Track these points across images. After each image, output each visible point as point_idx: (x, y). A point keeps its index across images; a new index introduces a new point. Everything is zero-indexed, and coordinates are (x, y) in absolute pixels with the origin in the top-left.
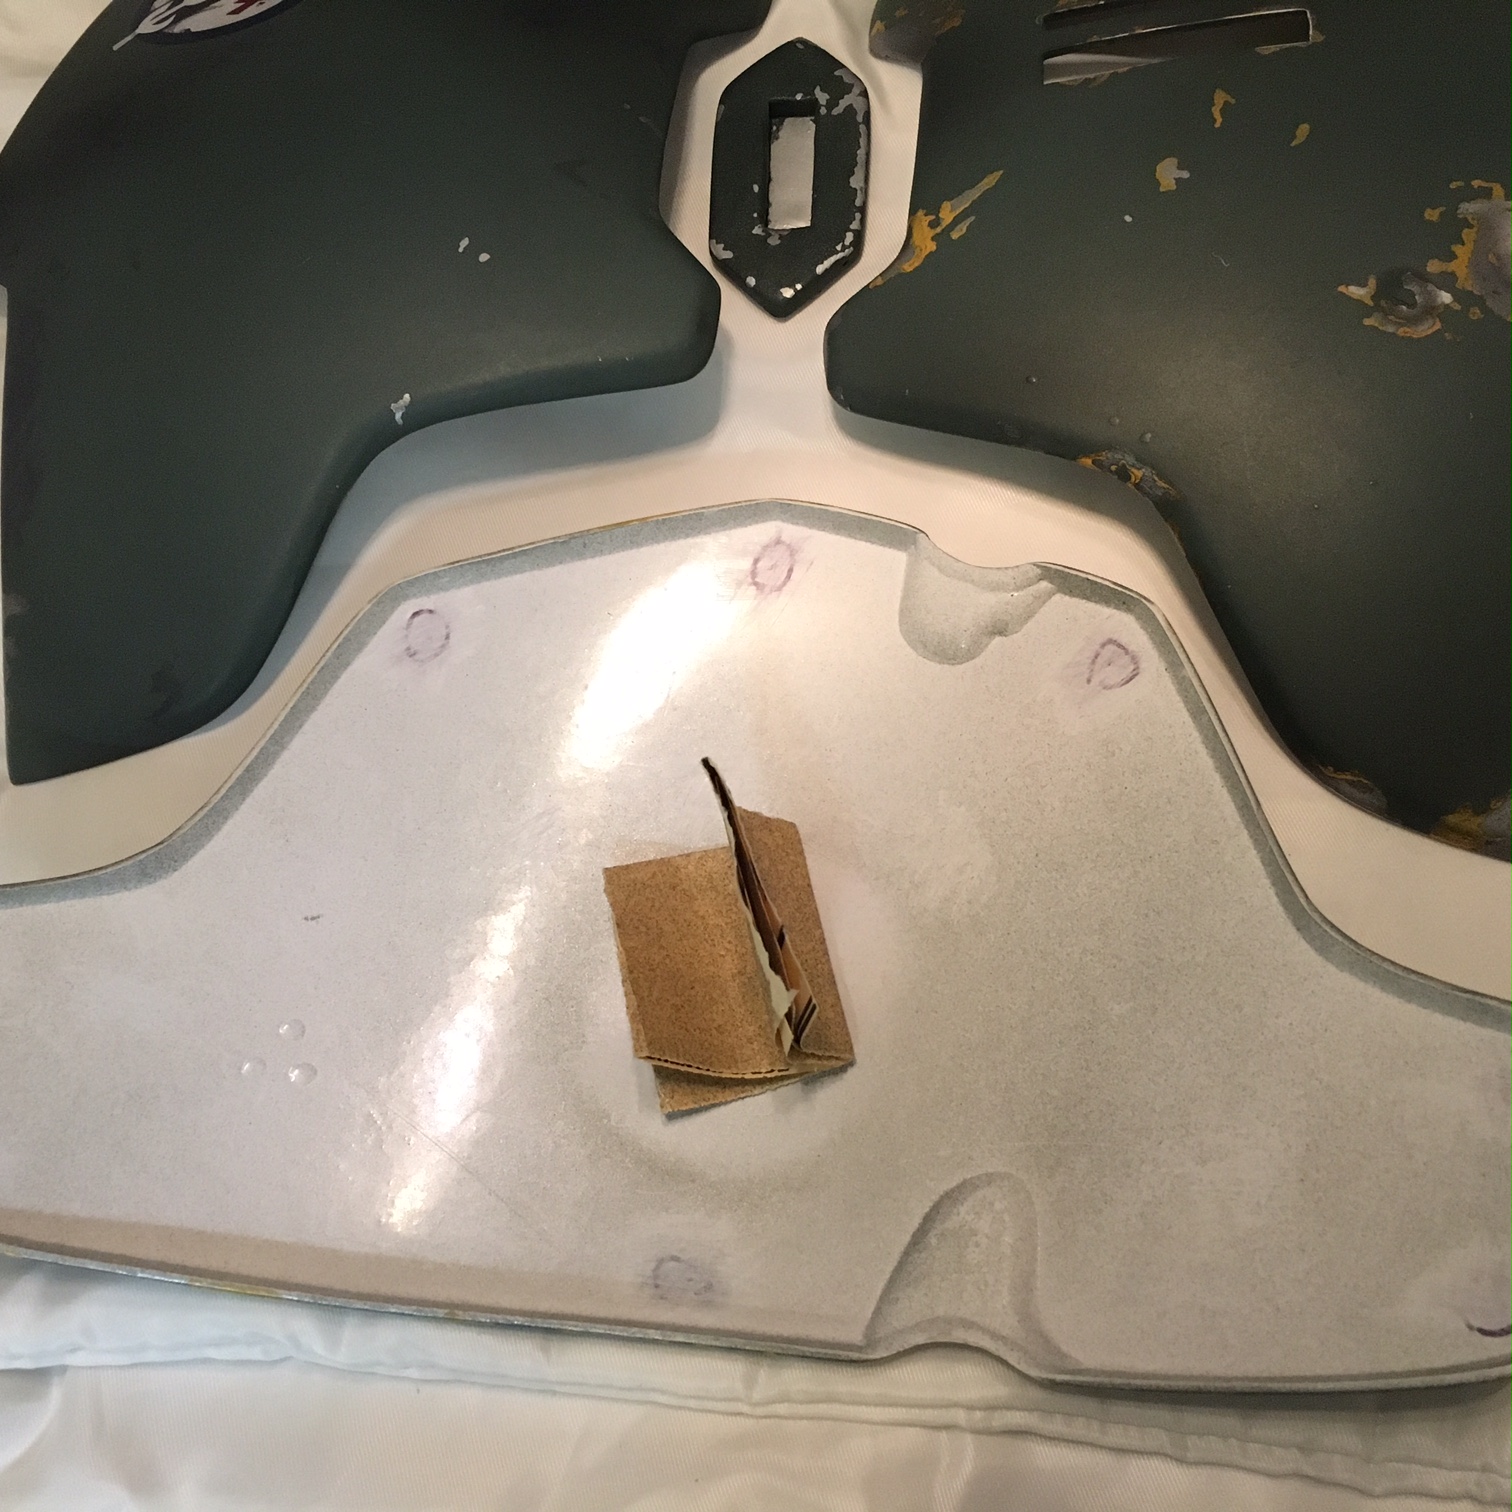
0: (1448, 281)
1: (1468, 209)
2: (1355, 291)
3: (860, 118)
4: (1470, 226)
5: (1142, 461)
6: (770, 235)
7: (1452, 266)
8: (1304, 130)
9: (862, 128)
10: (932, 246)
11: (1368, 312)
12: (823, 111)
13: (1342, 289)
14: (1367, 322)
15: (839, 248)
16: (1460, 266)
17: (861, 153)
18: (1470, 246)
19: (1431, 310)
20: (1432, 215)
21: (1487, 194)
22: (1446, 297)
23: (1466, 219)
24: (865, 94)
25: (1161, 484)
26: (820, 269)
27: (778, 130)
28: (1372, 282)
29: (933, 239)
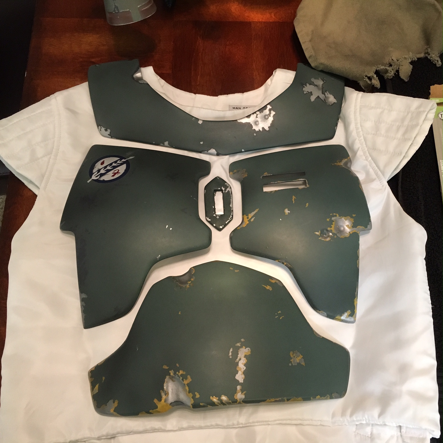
0: (331, 231)
1: (333, 219)
2: (317, 233)
3: (230, 193)
4: (334, 222)
5: (286, 262)
6: (217, 216)
7: (331, 229)
8: (307, 204)
9: (231, 195)
10: (248, 222)
11: (320, 237)
12: (224, 192)
13: (315, 233)
14: (319, 238)
15: (229, 218)
16: (332, 229)
17: (231, 200)
18: (334, 225)
19: (329, 236)
20: (328, 220)
21: (336, 216)
22: (331, 234)
23: (333, 220)
24: (231, 188)
25: (289, 265)
26: (226, 223)
27: (215, 194)
28: (320, 231)
29: (248, 221)
